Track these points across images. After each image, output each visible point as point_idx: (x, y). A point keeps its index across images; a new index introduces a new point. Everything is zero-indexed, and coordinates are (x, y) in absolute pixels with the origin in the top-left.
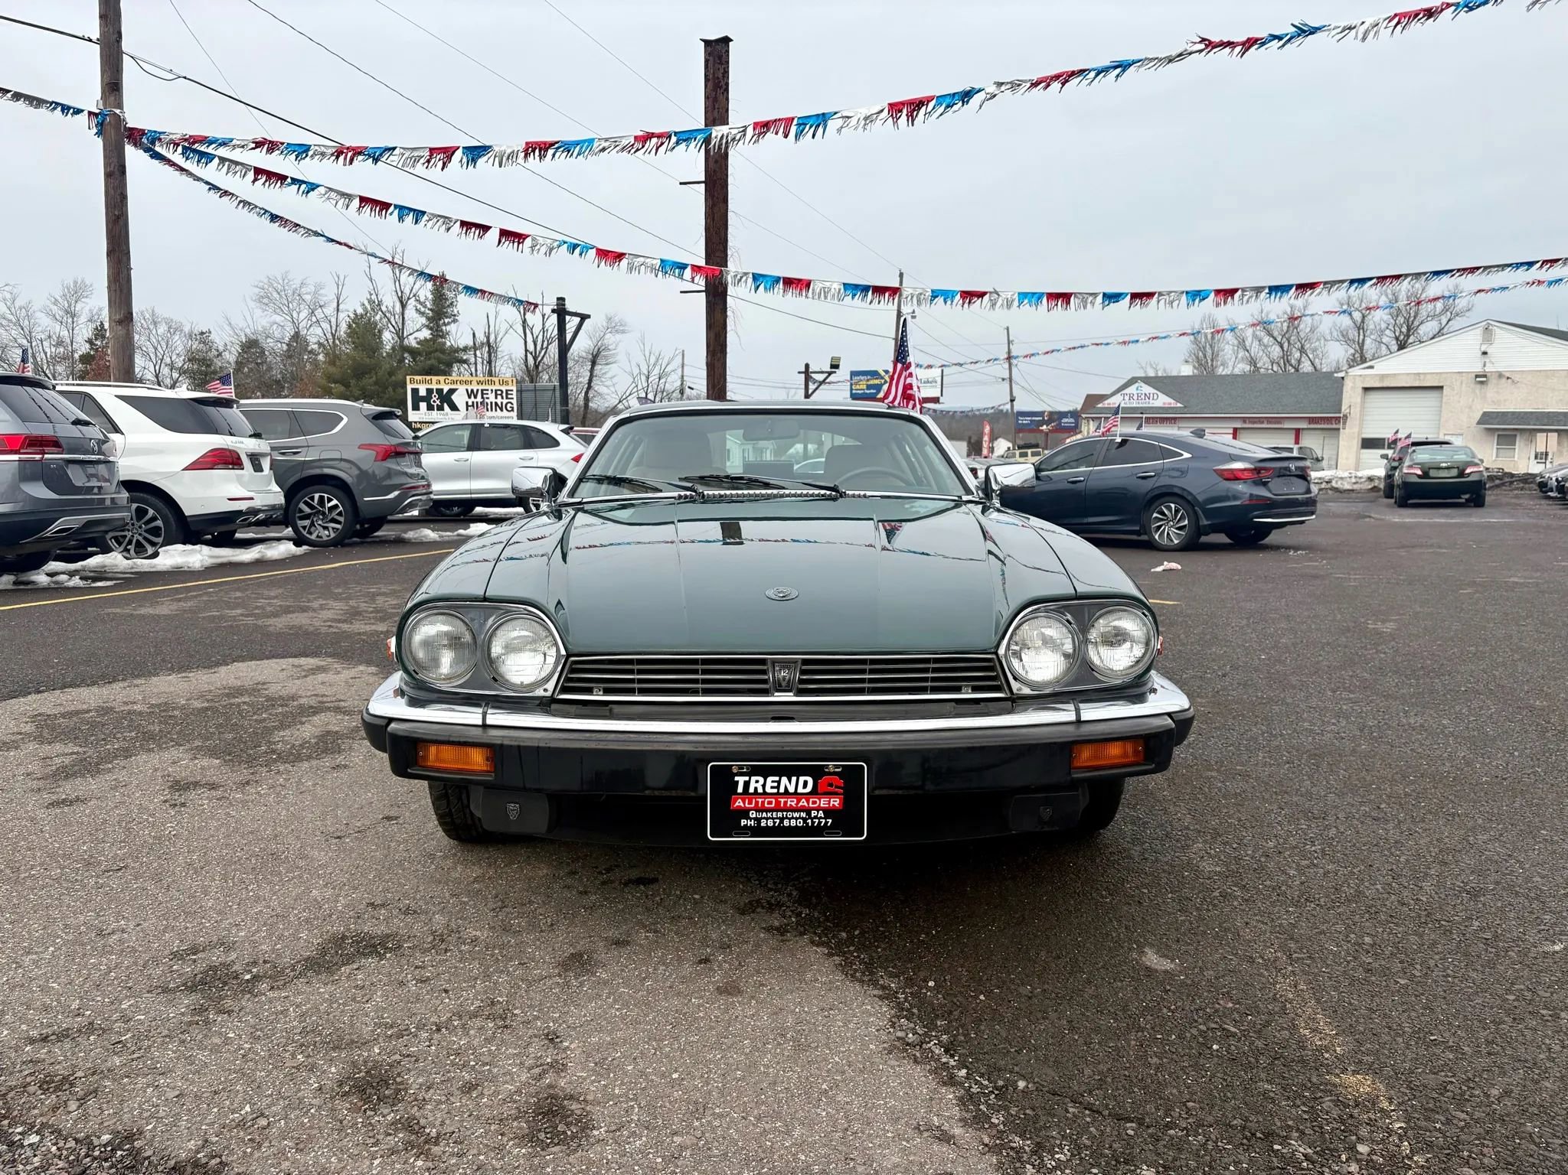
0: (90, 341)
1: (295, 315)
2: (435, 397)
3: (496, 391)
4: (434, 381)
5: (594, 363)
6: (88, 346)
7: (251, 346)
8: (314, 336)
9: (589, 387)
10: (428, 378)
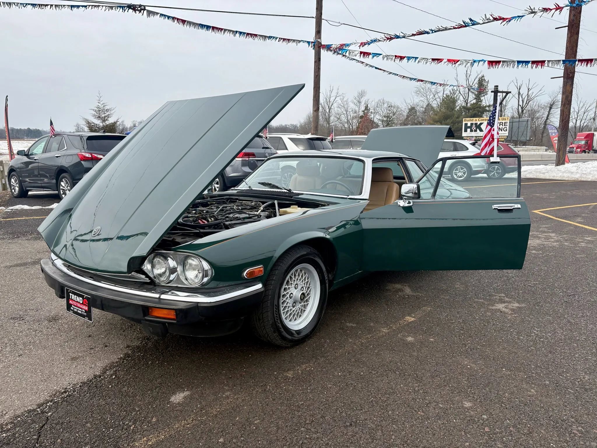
0: (363, 111)
1: (428, 97)
2: (474, 126)
3: (500, 123)
4: (474, 120)
5: (551, 108)
6: (362, 113)
7: (412, 110)
8: (435, 104)
9: (547, 119)
10: (472, 119)
